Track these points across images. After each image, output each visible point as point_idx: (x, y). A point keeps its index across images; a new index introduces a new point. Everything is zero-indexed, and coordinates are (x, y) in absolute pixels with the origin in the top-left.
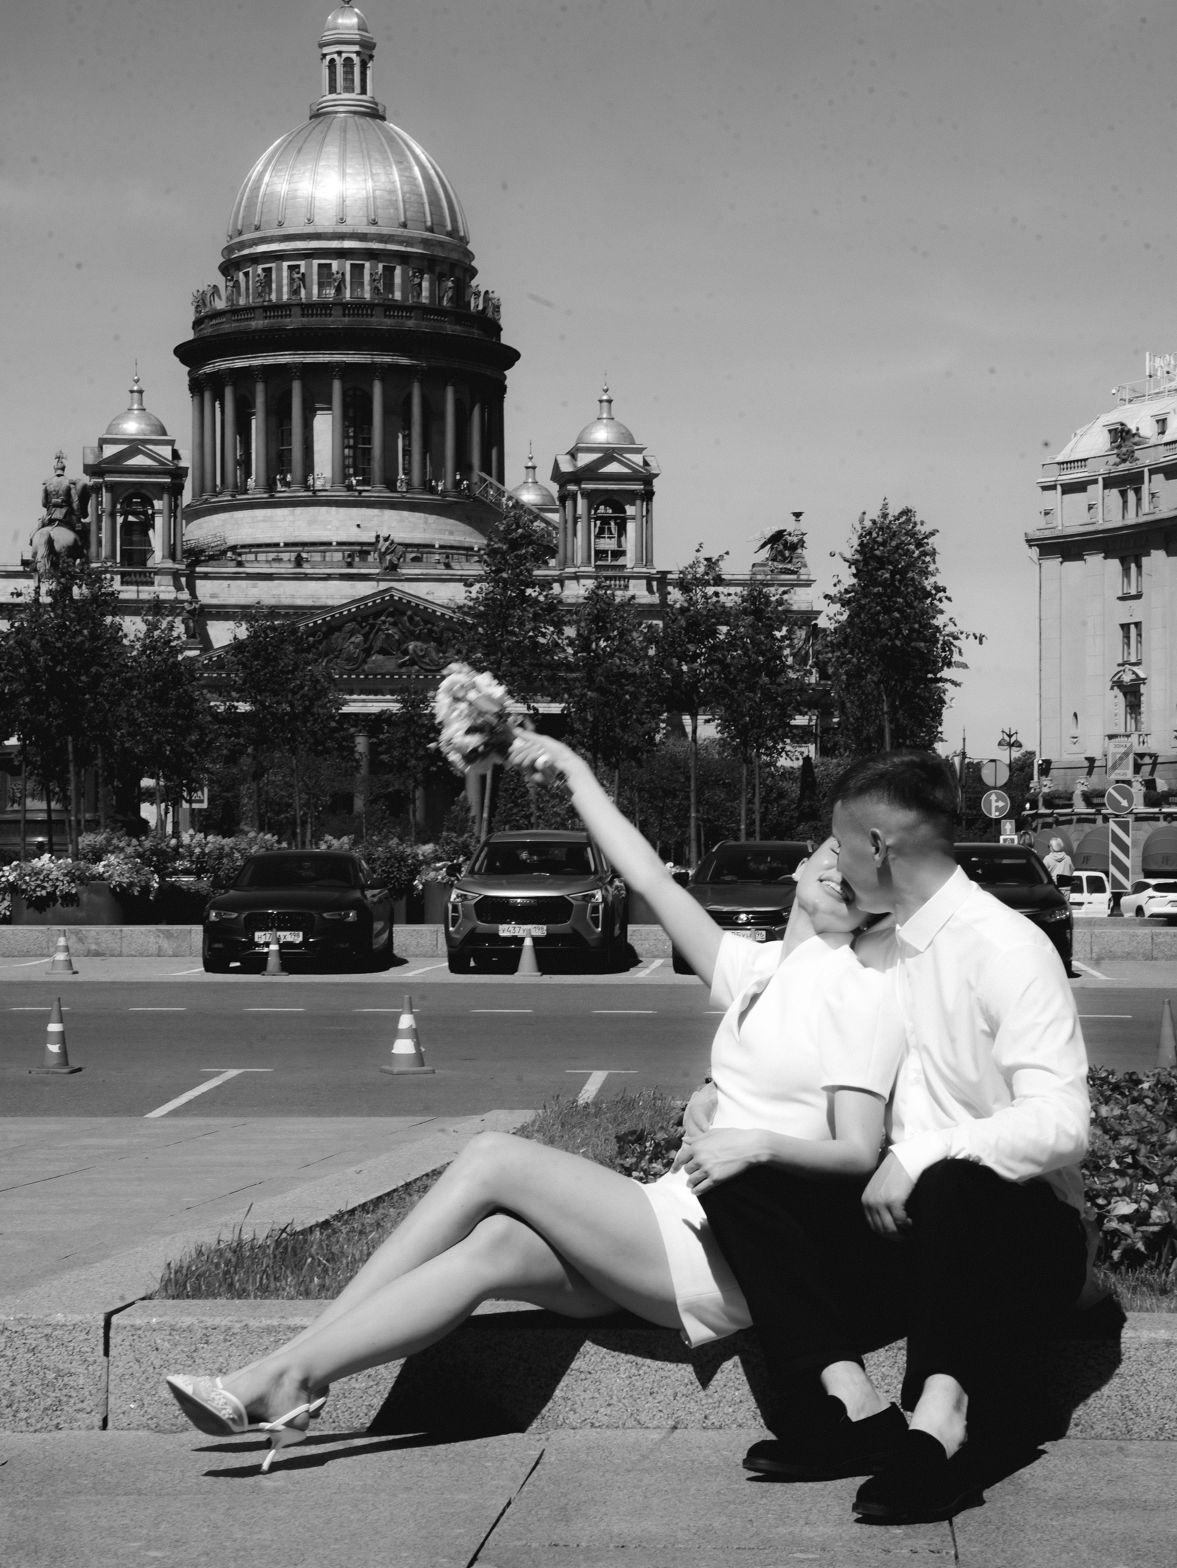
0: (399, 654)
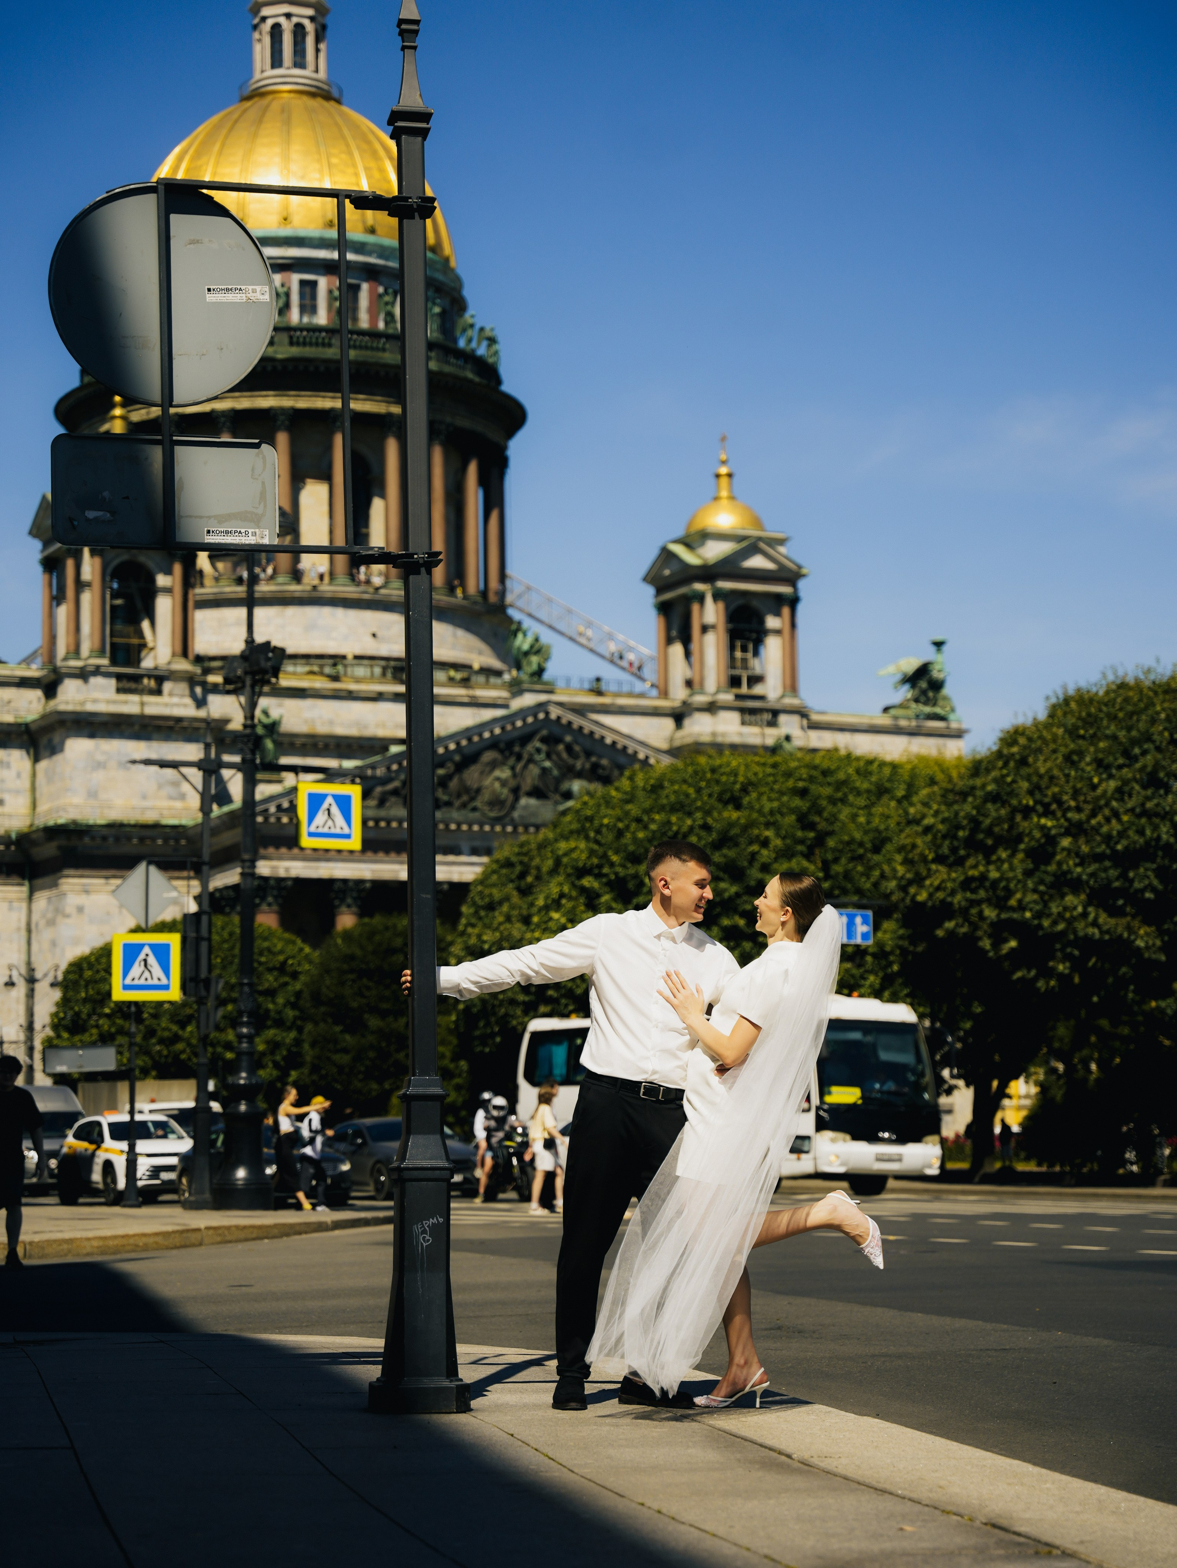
0: (558, 797)
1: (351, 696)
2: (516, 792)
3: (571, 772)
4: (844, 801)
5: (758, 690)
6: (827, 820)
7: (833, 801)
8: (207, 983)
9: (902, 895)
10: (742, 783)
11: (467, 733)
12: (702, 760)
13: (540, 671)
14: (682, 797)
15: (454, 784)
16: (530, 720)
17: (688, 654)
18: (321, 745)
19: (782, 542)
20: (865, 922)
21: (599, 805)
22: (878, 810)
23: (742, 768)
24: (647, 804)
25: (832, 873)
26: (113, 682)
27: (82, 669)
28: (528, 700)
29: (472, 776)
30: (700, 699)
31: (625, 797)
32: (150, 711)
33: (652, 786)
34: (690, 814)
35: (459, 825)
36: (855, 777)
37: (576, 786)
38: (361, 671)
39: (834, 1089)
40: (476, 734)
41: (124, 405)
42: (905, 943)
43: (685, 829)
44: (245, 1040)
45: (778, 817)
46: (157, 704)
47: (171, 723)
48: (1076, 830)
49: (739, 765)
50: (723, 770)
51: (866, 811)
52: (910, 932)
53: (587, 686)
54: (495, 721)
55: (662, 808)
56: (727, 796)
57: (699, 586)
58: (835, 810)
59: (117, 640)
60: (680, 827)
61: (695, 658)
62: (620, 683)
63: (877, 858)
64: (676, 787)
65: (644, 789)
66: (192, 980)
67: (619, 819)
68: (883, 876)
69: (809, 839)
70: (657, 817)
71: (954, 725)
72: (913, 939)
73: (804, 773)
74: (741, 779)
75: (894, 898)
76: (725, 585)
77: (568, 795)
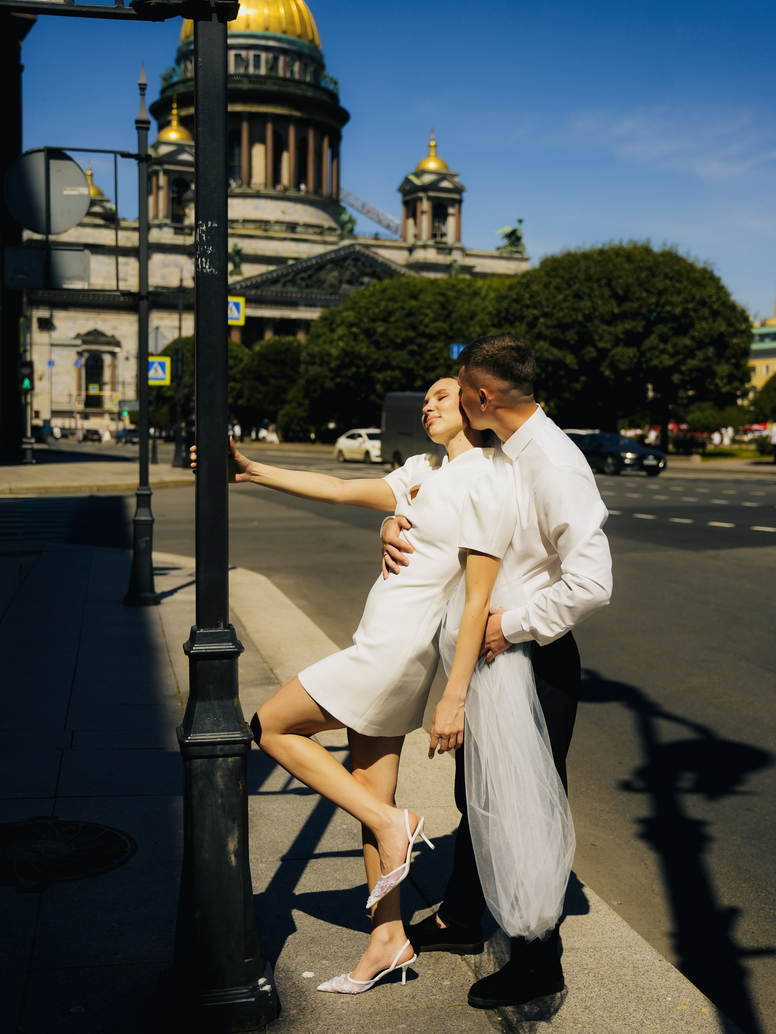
1: (272, 238)
3: (364, 274)
5: (444, 239)
11: (321, 256)
13: (351, 231)
15: (314, 278)
16: (347, 251)
17: (415, 223)
18: (260, 259)
19: (456, 175)
26: (172, 230)
27: (159, 224)
28: (346, 242)
29: (322, 274)
30: (420, 243)
32: (187, 243)
37: (366, 280)
38: (277, 228)
40: (325, 257)
48: (545, 315)
53: (372, 236)
54: (333, 251)
57: (421, 194)
59: (174, 212)
61: (418, 225)
62: (387, 235)
71: (525, 257)
76: (432, 194)
77: (362, 284)
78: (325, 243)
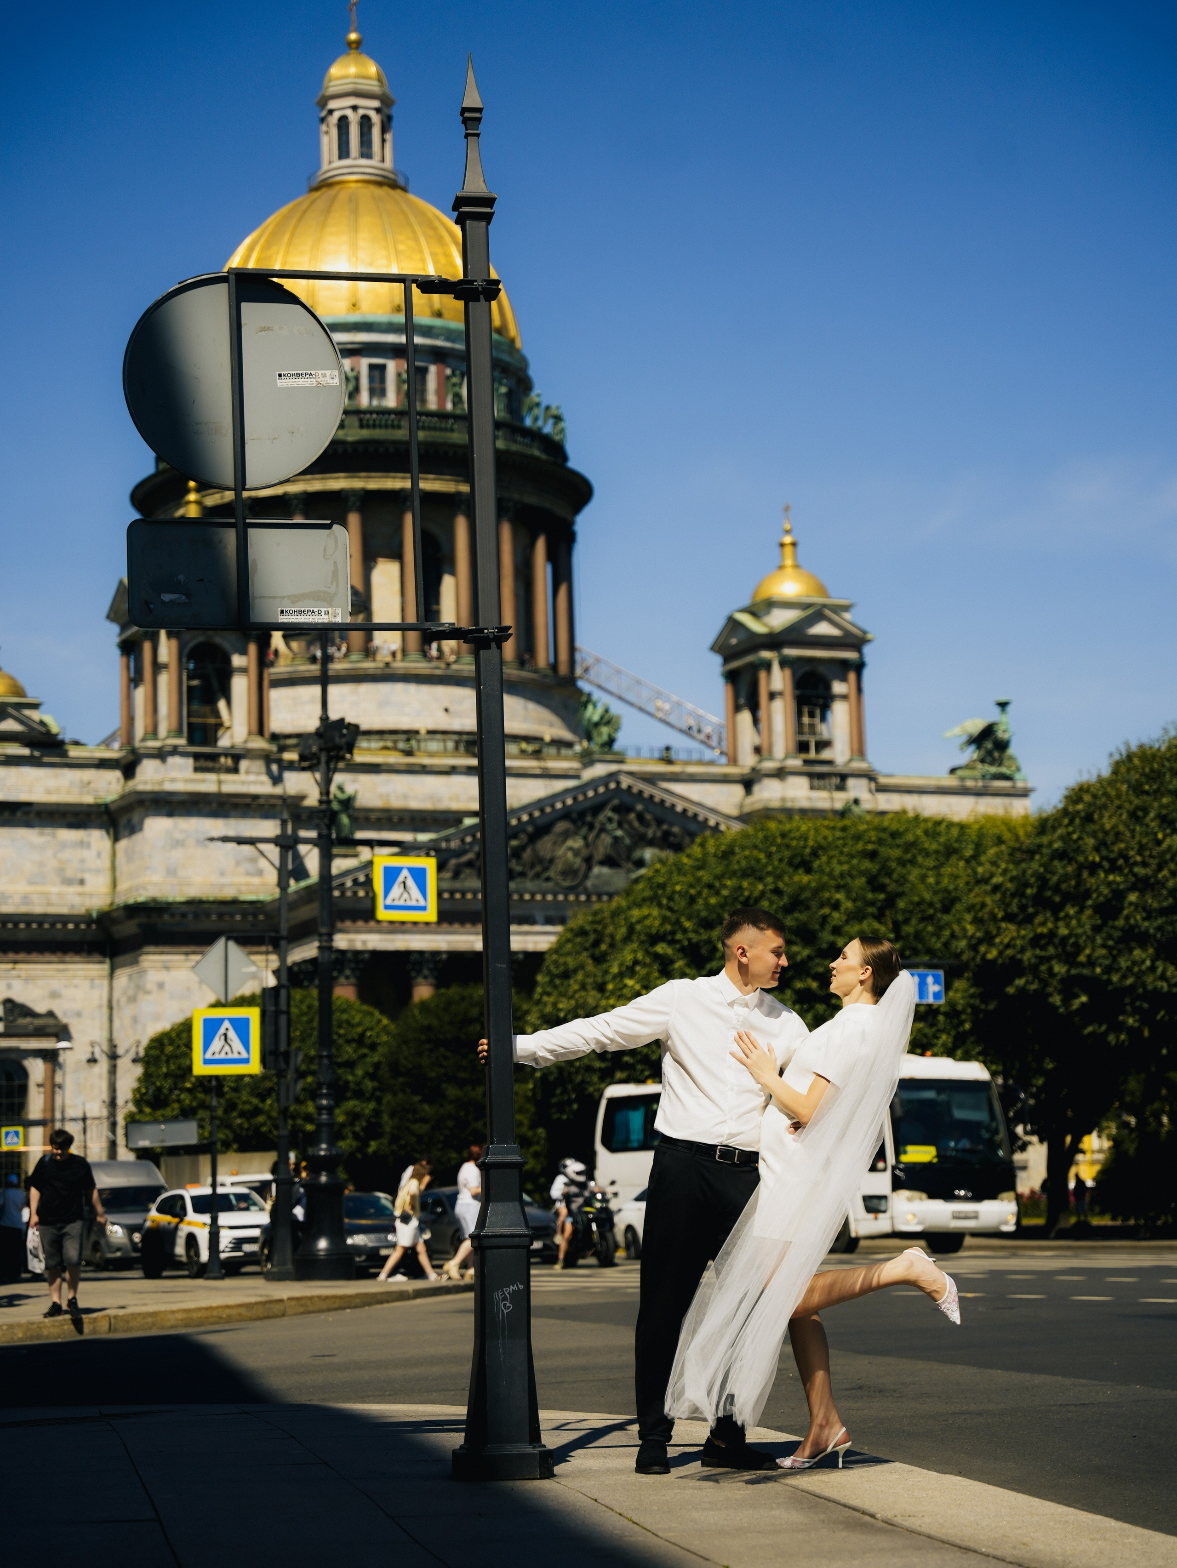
0: (630, 866)
1: (424, 770)
2: (589, 861)
3: (643, 841)
4: (913, 862)
5: (826, 755)
6: (896, 881)
7: (902, 863)
8: (286, 1056)
9: (972, 954)
10: (812, 847)
11: (540, 804)
12: (772, 825)
13: (611, 742)
14: (753, 862)
15: (527, 855)
16: (601, 790)
17: (756, 721)
18: (395, 819)
19: (846, 608)
20: (936, 982)
21: (671, 873)
22: (947, 870)
23: (812, 832)
24: (719, 870)
25: (903, 933)
26: (190, 762)
27: (160, 749)
28: (599, 770)
29: (545, 846)
30: (769, 765)
31: (697, 863)
32: (227, 789)
33: (723, 852)
34: (761, 879)
35: (533, 895)
36: (923, 838)
37: (648, 854)
38: (434, 745)
39: (910, 1148)
40: (548, 805)
41: (198, 490)
42: (977, 1002)
43: (756, 894)
44: (324, 1112)
45: (849, 880)
46: (234, 782)
47: (248, 801)
48: (1142, 885)
49: (809, 830)
50: (793, 835)
51: (935, 872)
52: (981, 990)
53: (657, 755)
54: (567, 791)
55: (733, 874)
56: (798, 860)
57: (766, 654)
58: (904, 871)
59: (194, 720)
60: (751, 893)
61: (763, 725)
62: (689, 752)
63: (946, 918)
64: (747, 853)
65: (715, 855)
66: (272, 1053)
67: (691, 886)
68: (953, 936)
69: (879, 901)
70: (729, 883)
71: (1020, 784)
72: (984, 998)
73: (873, 835)
74: (811, 843)
75: (965, 957)
76: (792, 652)
77: (640, 863)
78: (547, 775)
